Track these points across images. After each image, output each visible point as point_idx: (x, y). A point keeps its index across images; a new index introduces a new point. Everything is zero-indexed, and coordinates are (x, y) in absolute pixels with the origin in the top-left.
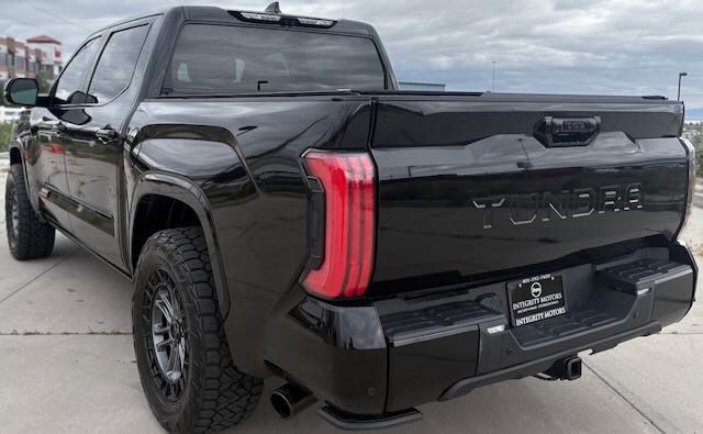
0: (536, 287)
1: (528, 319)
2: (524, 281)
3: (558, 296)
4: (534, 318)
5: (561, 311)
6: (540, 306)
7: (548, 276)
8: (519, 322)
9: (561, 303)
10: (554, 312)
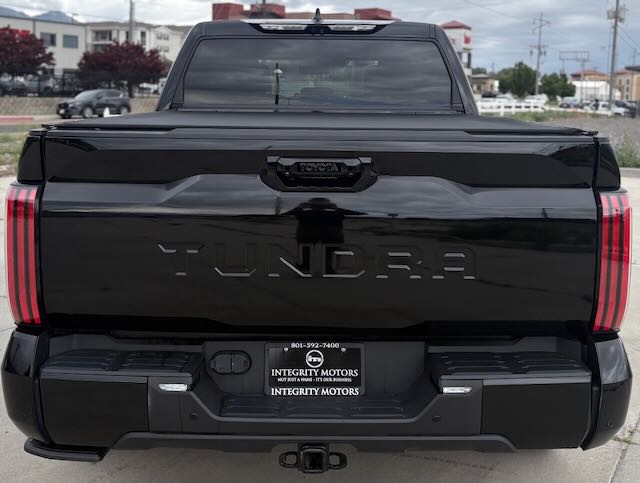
0: (314, 355)
1: (291, 391)
2: (294, 345)
3: (350, 372)
4: (301, 391)
5: (351, 391)
6: (318, 379)
7: (336, 345)
8: (275, 392)
9: (355, 382)
10: (339, 391)
